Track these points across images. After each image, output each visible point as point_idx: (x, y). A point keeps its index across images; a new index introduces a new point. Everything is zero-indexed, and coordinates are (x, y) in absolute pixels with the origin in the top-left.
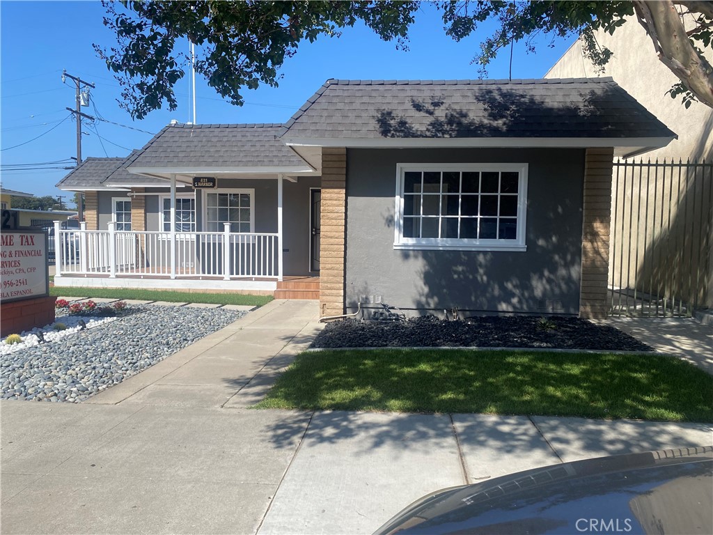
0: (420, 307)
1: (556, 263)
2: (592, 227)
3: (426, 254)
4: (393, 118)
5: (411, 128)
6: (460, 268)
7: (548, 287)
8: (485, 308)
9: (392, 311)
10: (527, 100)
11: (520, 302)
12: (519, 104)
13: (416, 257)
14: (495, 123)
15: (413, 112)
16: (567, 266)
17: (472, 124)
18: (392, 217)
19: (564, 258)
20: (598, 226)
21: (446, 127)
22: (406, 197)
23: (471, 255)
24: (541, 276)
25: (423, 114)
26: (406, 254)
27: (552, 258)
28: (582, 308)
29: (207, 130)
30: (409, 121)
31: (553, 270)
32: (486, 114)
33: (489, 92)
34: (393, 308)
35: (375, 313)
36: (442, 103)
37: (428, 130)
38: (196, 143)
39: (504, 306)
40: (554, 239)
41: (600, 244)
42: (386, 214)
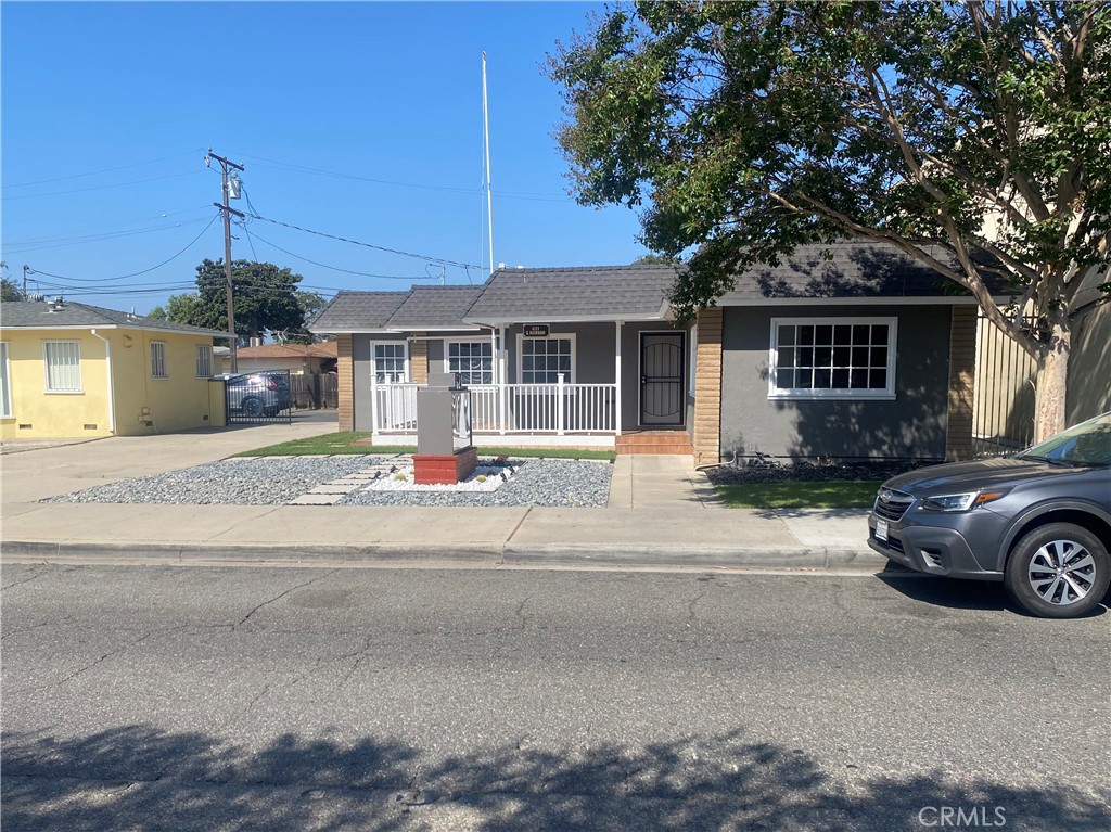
0: (794, 455)
1: (925, 411)
2: (958, 377)
3: (800, 404)
4: (773, 279)
5: (791, 289)
6: (833, 418)
7: (916, 434)
8: (857, 455)
9: (767, 459)
10: (897, 259)
11: (890, 449)
12: (891, 264)
13: (790, 407)
14: (869, 284)
15: (791, 273)
16: (935, 414)
17: (847, 283)
18: (767, 370)
19: (932, 407)
20: (964, 376)
21: (824, 287)
22: (780, 350)
23: (844, 404)
24: (910, 425)
25: (800, 274)
26: (780, 404)
27: (921, 406)
28: (948, 453)
29: (541, 274)
30: (788, 281)
31: (922, 418)
32: (860, 273)
33: (862, 251)
34: (768, 456)
35: (750, 461)
36: (818, 263)
37: (806, 290)
38: (531, 290)
39: (875, 453)
40: (922, 389)
41: (965, 392)
42: (761, 368)
